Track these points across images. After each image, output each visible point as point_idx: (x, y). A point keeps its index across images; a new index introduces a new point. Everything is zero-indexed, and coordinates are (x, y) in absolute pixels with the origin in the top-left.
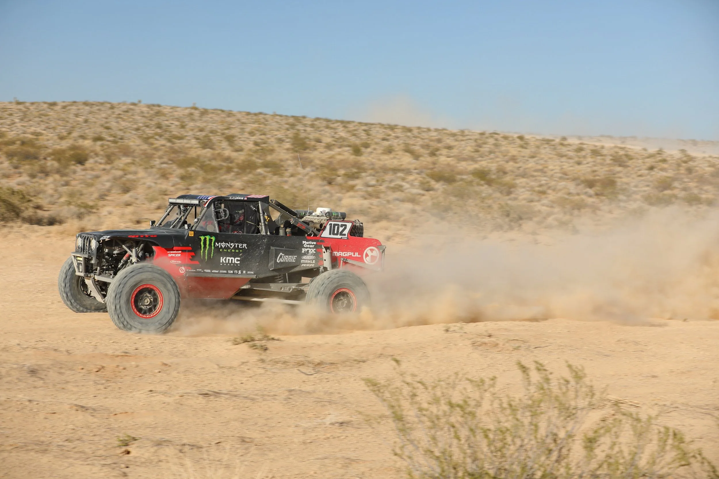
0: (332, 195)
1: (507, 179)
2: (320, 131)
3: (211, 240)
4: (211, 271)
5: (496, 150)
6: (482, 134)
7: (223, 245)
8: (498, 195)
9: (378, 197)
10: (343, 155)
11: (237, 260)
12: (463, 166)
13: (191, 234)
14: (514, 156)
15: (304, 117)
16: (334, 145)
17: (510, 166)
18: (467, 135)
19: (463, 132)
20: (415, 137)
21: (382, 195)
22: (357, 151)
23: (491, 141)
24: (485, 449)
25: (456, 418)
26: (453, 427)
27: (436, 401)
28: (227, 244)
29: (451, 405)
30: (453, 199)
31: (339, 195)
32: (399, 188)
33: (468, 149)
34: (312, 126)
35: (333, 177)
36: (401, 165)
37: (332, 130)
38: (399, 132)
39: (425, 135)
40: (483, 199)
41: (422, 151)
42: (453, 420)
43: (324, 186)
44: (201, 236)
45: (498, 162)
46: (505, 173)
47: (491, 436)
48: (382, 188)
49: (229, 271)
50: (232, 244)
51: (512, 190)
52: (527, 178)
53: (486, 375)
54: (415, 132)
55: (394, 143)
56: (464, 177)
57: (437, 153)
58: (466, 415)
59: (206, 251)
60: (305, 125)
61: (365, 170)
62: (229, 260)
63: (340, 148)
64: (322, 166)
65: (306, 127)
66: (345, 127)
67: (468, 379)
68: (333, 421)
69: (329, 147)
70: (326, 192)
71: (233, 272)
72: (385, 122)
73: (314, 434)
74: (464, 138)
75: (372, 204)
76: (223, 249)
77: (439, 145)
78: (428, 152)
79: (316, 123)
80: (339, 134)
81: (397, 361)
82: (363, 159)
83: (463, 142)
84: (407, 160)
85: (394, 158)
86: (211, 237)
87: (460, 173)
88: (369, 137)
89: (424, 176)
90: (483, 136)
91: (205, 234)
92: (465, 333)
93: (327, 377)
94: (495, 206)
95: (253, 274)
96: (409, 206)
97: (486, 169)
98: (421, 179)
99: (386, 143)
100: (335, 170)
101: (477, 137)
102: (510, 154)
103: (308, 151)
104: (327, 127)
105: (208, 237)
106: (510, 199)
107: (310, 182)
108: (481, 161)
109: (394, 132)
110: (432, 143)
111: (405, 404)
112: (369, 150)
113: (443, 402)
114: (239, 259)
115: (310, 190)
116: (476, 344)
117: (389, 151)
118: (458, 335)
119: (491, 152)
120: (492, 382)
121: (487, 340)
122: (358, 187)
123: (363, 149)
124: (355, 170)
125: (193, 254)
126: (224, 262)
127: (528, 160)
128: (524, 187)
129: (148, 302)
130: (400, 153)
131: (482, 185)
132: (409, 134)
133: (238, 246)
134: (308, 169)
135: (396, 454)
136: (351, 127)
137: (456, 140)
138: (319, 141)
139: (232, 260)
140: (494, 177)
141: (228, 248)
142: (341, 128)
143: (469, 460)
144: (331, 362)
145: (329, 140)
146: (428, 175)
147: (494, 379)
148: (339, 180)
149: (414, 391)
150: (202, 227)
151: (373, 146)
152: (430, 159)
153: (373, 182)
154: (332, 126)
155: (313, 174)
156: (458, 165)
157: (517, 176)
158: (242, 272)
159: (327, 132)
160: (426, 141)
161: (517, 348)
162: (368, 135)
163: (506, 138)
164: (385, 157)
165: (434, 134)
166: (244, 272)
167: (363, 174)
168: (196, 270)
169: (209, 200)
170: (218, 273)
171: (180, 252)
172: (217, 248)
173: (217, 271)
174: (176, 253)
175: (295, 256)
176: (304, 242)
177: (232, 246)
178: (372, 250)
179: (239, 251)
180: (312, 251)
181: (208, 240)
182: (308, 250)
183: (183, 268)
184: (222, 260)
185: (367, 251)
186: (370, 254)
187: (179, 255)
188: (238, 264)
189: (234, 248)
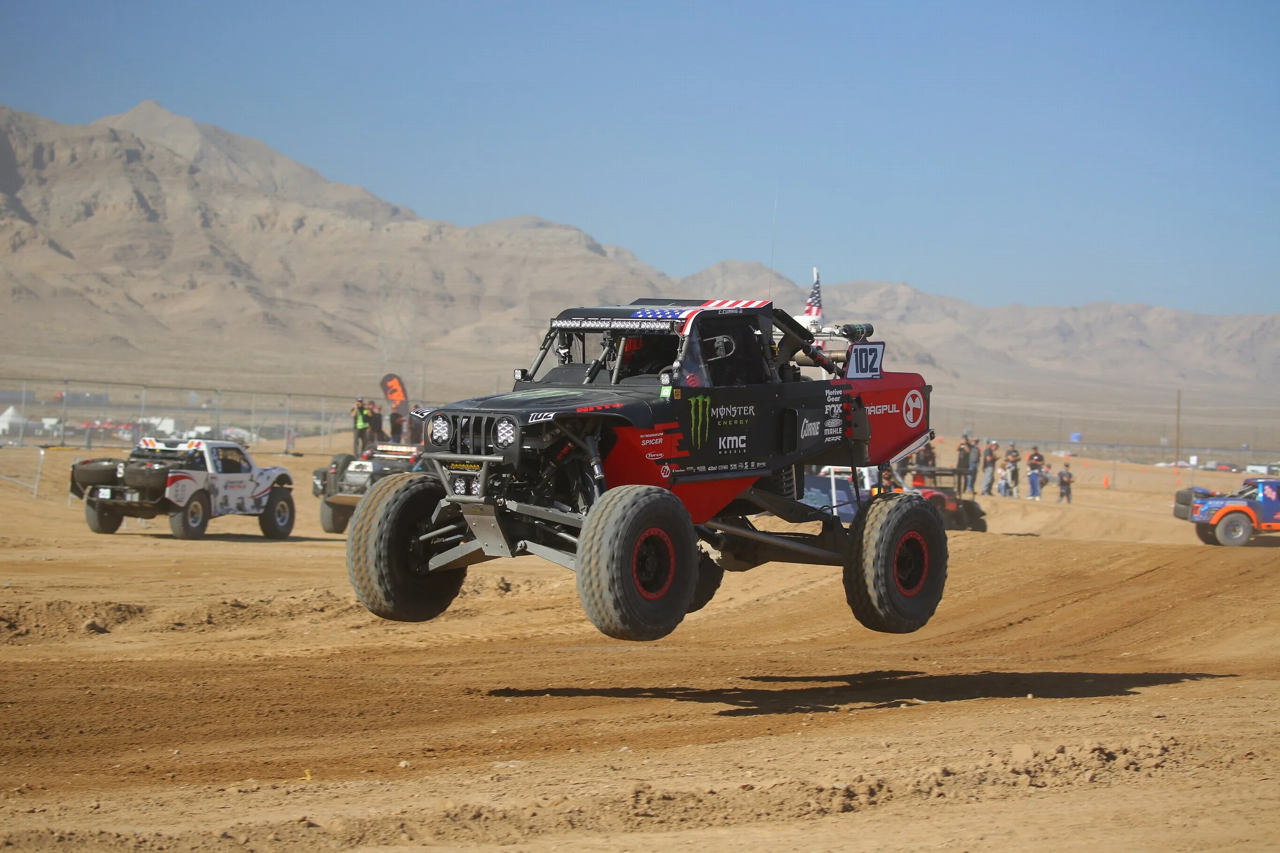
3: (704, 403)
4: (707, 468)
7: (722, 411)
11: (743, 442)
13: (677, 395)
28: (727, 409)
44: (691, 397)
49: (732, 465)
50: (734, 409)
59: (699, 428)
62: (730, 441)
71: (738, 467)
76: (722, 421)
86: (705, 398)
91: (696, 392)
95: (765, 468)
105: (700, 398)
114: (744, 438)
125: (680, 436)
126: (725, 447)
133: (742, 410)
139: (735, 441)
141: (727, 417)
158: (749, 465)
166: (753, 464)
168: (685, 469)
169: (687, 319)
170: (717, 472)
171: (662, 434)
172: (713, 419)
173: (714, 468)
174: (655, 438)
175: (819, 423)
176: (827, 392)
177: (733, 413)
178: (914, 397)
179: (744, 421)
180: (838, 409)
181: (700, 404)
182: (833, 408)
183: (667, 467)
184: (721, 443)
185: (908, 400)
186: (912, 405)
187: (661, 440)
188: (744, 448)
189: (738, 417)
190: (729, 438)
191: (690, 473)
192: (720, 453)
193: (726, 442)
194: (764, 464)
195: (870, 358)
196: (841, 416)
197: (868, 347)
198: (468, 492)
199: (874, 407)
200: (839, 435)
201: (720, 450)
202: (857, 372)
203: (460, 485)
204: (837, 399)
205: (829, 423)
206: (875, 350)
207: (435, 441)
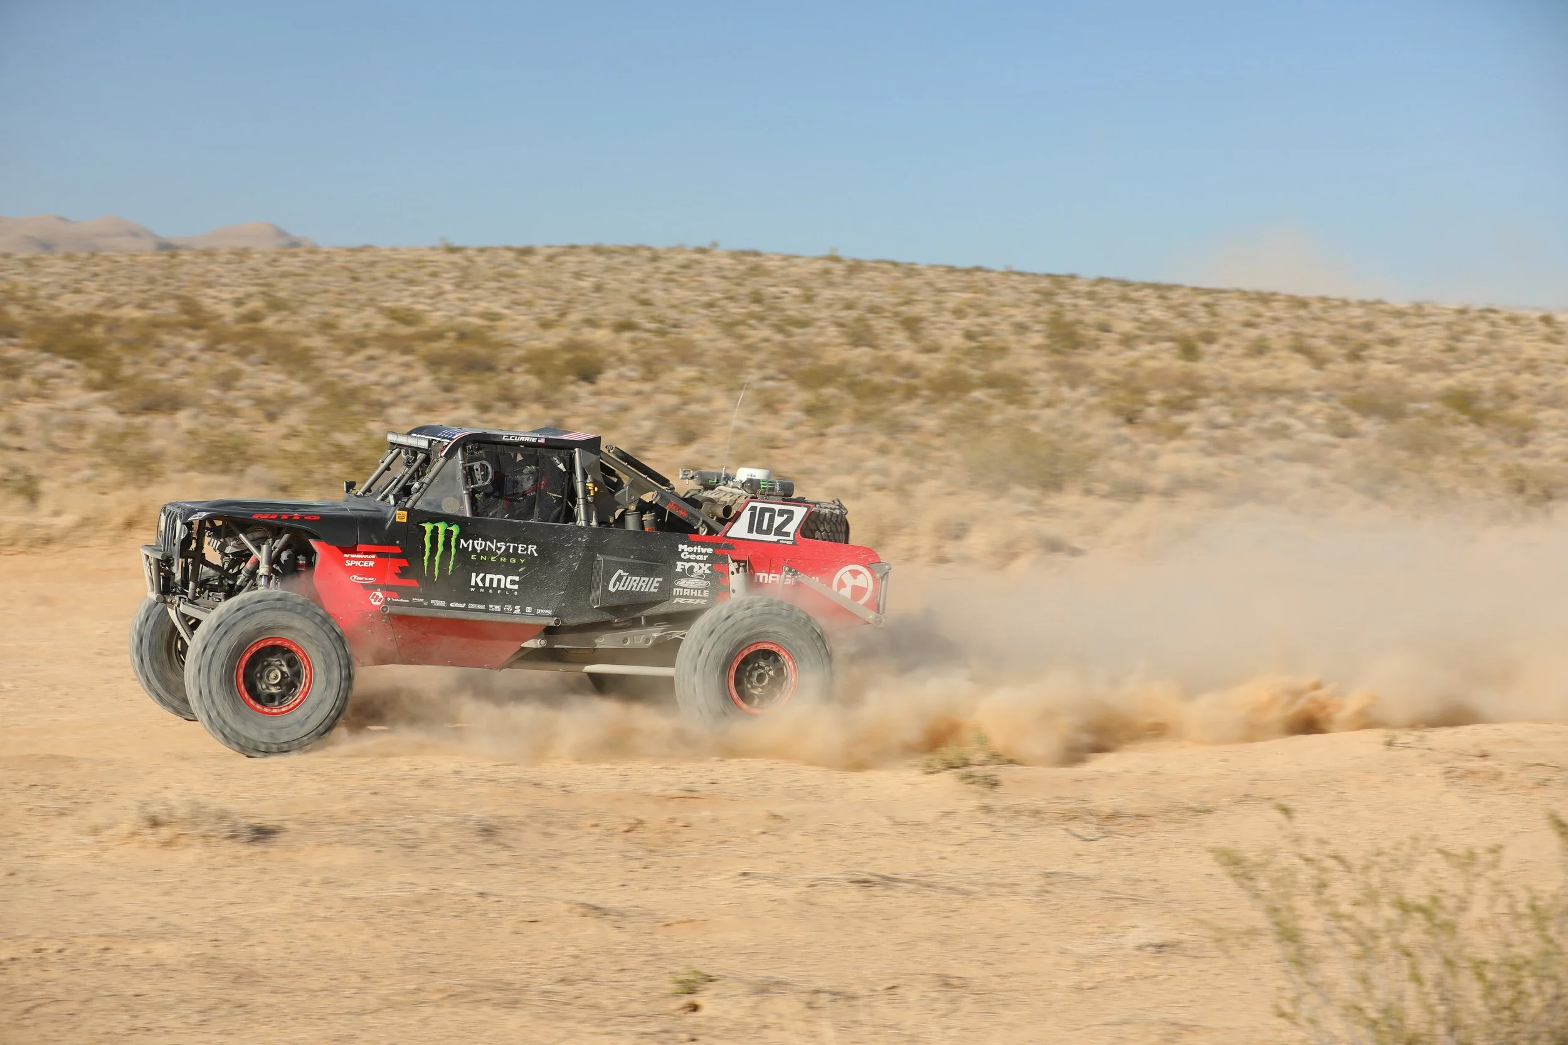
0: (1135, 447)
1: (1518, 410)
2: (1108, 307)
3: (448, 534)
4: (448, 603)
5: (1494, 347)
6: (1462, 312)
7: (479, 545)
8: (1498, 445)
9: (1237, 452)
10: (1159, 359)
11: (513, 582)
12: (1421, 381)
13: (402, 517)
14: (1532, 360)
15: (1073, 277)
16: (1138, 337)
17: (1523, 382)
18: (1429, 315)
19: (1419, 307)
20: (1316, 319)
21: (1244, 447)
22: (1189, 351)
23: (1482, 327)
24: (1478, 1005)
25: (1414, 934)
26: (1409, 955)
27: (1371, 898)
28: (488, 543)
29: (1405, 908)
30: (1403, 454)
31: (1151, 446)
32: (1282, 432)
33: (1432, 344)
34: (1091, 295)
35: (1138, 407)
36: (1286, 381)
37: (1134, 306)
38: (1279, 309)
39: (1337, 315)
40: (1466, 454)
41: (1332, 349)
42: (1406, 939)
43: (1115, 426)
44: (425, 522)
45: (1497, 373)
46: (1513, 397)
47: (1490, 975)
48: (1246, 431)
49: (491, 606)
50: (502, 545)
51: (1530, 434)
52: (1561, 407)
53: (1479, 841)
54: (1316, 308)
55: (1270, 331)
56: (1425, 406)
57: (1365, 353)
58: (1436, 930)
60: (1075, 294)
61: (1206, 392)
62: (491, 580)
63: (1151, 343)
64: (1114, 384)
65: (1078, 297)
66: (1162, 297)
67: (1441, 851)
68: (1144, 940)
69: (1127, 341)
70: (1123, 440)
71: (502, 609)
72: (1248, 286)
73: (1098, 970)
74: (1420, 321)
75: (1222, 466)
76: (479, 555)
77: (1369, 337)
78: (1343, 351)
79: (1098, 289)
80: (1149, 315)
81: (1286, 811)
82: (1202, 367)
83: (1420, 331)
84: (1297, 369)
85: (1271, 365)
86: (450, 526)
87: (1414, 398)
88: (1216, 319)
89: (1336, 404)
90: (1466, 316)
91: (435, 518)
92: (1429, 749)
93: (1127, 845)
94: (1494, 471)
95: (549, 616)
96: (1303, 470)
97: (1471, 389)
98: (1330, 411)
99: (1253, 333)
100: (1141, 391)
101: (1453, 318)
102: (1524, 356)
103: (1081, 351)
104: (1125, 299)
105: (442, 526)
106: (1524, 455)
107: (1086, 417)
108: (1459, 371)
109: (1272, 309)
110: (1353, 333)
111: (1304, 904)
112: (1215, 348)
113: (1384, 900)
114: (517, 578)
115: (1086, 436)
116: (1455, 774)
117: (1259, 349)
118: (1411, 753)
119: (1482, 352)
120: (1490, 857)
121: (1477, 764)
122: (1194, 429)
123: (1202, 347)
124: (1184, 392)
125: (404, 563)
126: (481, 584)
127: (1560, 369)
128: (1554, 428)
129: (276, 677)
130: (1284, 354)
131: (1462, 424)
132: (1302, 313)
133: (515, 549)
134: (1083, 391)
135: (1282, 1015)
136: (1176, 297)
137: (1407, 326)
138: (1105, 328)
139: (499, 581)
140: (1488, 405)
141: (490, 553)
142: (1153, 301)
143: (1441, 1029)
144: (1137, 812)
145: (1127, 327)
146: (1344, 402)
147: (1495, 850)
148: (1151, 413)
149: (1324, 876)
150: (429, 503)
151: (1225, 340)
152: (1348, 368)
153: (1225, 419)
154: (1135, 295)
155: (1093, 400)
156: (1409, 380)
157: (1540, 403)
158: (523, 610)
159: (1124, 309)
160: (1340, 327)
161: (1543, 783)
162: (1214, 314)
163: (1513, 320)
164: (1251, 363)
165: (1358, 312)
166: (529, 610)
167: (1204, 401)
168: (411, 600)
170: (465, 609)
171: (373, 557)
172: (462, 553)
173: (463, 606)
174: (364, 559)
175: (661, 579)
176: (681, 547)
177: (500, 549)
178: (855, 573)
179: (518, 561)
180: (702, 569)
181: (441, 531)
182: (692, 568)
183: (380, 594)
184: (475, 579)
185: (842, 574)
186: (850, 582)
187: (373, 563)
188: (516, 590)
189: (507, 553)
190: (488, 576)
191: (420, 605)
192: (473, 590)
193: (483, 580)
194: (549, 612)
195: (778, 520)
196: (707, 577)
197: (777, 507)
199: (778, 576)
200: (704, 598)
201: (473, 587)
202: (750, 531)
205: (682, 582)
206: (791, 513)
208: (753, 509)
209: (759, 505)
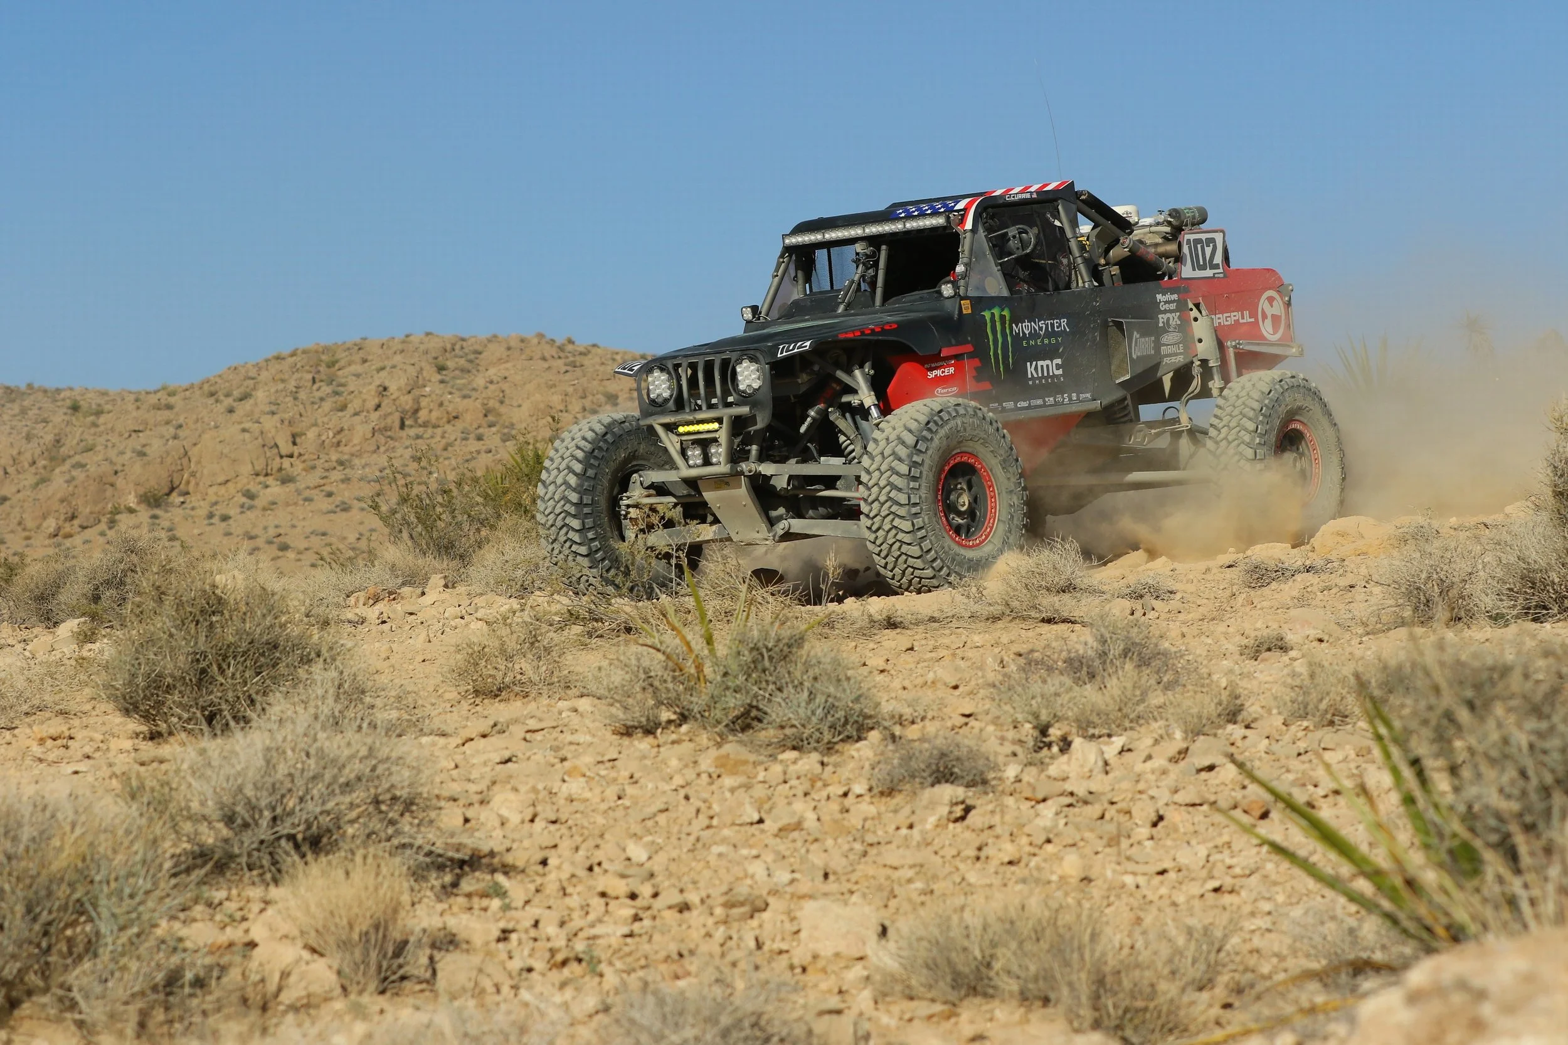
3: (1002, 317)
4: (1016, 403)
7: (1026, 327)
11: (1058, 367)
13: (967, 308)
28: (1033, 324)
44: (985, 310)
49: (1047, 399)
50: (1042, 324)
59: (999, 351)
62: (1042, 368)
71: (1055, 401)
76: (1028, 340)
86: (1003, 310)
91: (990, 303)
95: (1090, 400)
105: (996, 311)
114: (1059, 361)
125: (977, 362)
126: (1035, 375)
129: (965, 502)
133: (1052, 325)
139: (1048, 367)
141: (1034, 335)
150: (977, 288)
158: (1070, 399)
166: (1074, 396)
169: (966, 209)
170: (1029, 407)
171: (953, 361)
172: (1017, 338)
173: (1025, 404)
174: (944, 367)
175: (1153, 338)
176: (1159, 297)
177: (1041, 329)
178: (1271, 300)
179: (1057, 340)
180: (1174, 319)
181: (997, 318)
182: (1168, 320)
184: (1030, 369)
185: (1263, 304)
186: (1269, 311)
187: (952, 370)
188: (1061, 376)
189: (1048, 335)
190: (1040, 363)
192: (1030, 383)
193: (1036, 368)
194: (1088, 395)
195: (1208, 250)
197: (1203, 236)
198: (707, 462)
199: (1220, 315)
200: (1181, 354)
201: (1030, 380)
203: (695, 454)
204: (1173, 306)
205: (1165, 339)
206: (1213, 240)
207: (653, 402)
208: (1189, 241)
209: (1192, 237)
